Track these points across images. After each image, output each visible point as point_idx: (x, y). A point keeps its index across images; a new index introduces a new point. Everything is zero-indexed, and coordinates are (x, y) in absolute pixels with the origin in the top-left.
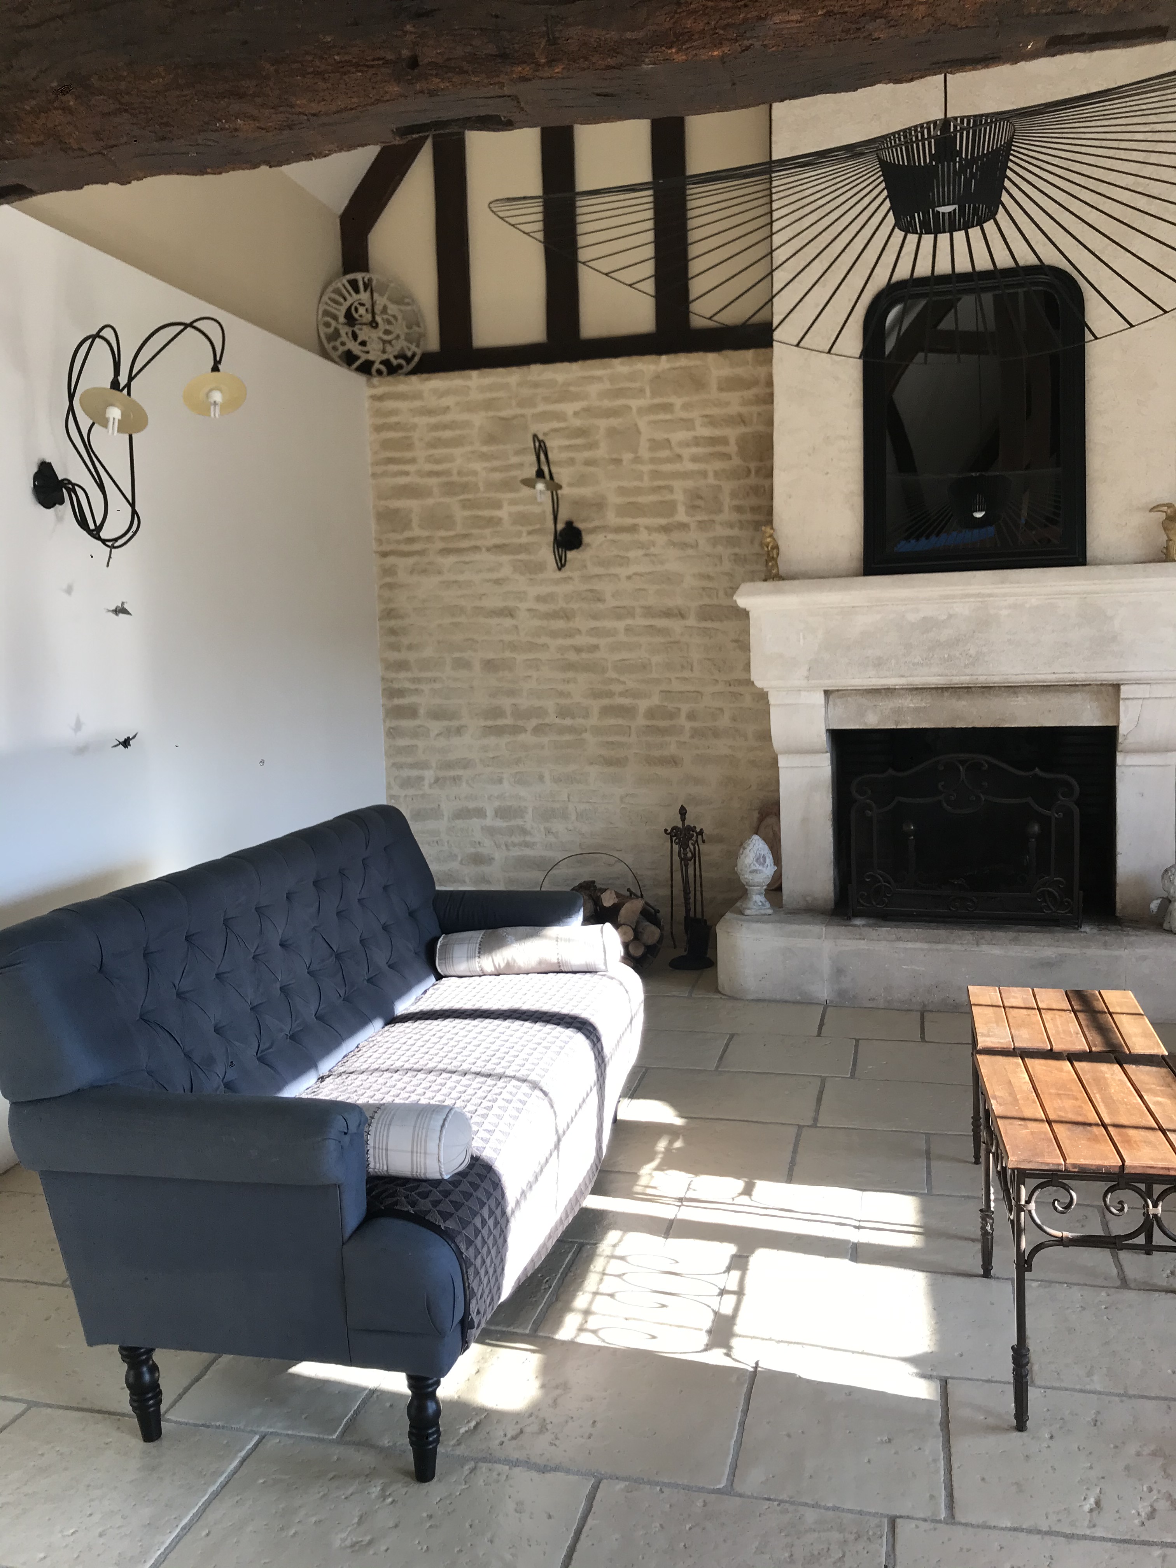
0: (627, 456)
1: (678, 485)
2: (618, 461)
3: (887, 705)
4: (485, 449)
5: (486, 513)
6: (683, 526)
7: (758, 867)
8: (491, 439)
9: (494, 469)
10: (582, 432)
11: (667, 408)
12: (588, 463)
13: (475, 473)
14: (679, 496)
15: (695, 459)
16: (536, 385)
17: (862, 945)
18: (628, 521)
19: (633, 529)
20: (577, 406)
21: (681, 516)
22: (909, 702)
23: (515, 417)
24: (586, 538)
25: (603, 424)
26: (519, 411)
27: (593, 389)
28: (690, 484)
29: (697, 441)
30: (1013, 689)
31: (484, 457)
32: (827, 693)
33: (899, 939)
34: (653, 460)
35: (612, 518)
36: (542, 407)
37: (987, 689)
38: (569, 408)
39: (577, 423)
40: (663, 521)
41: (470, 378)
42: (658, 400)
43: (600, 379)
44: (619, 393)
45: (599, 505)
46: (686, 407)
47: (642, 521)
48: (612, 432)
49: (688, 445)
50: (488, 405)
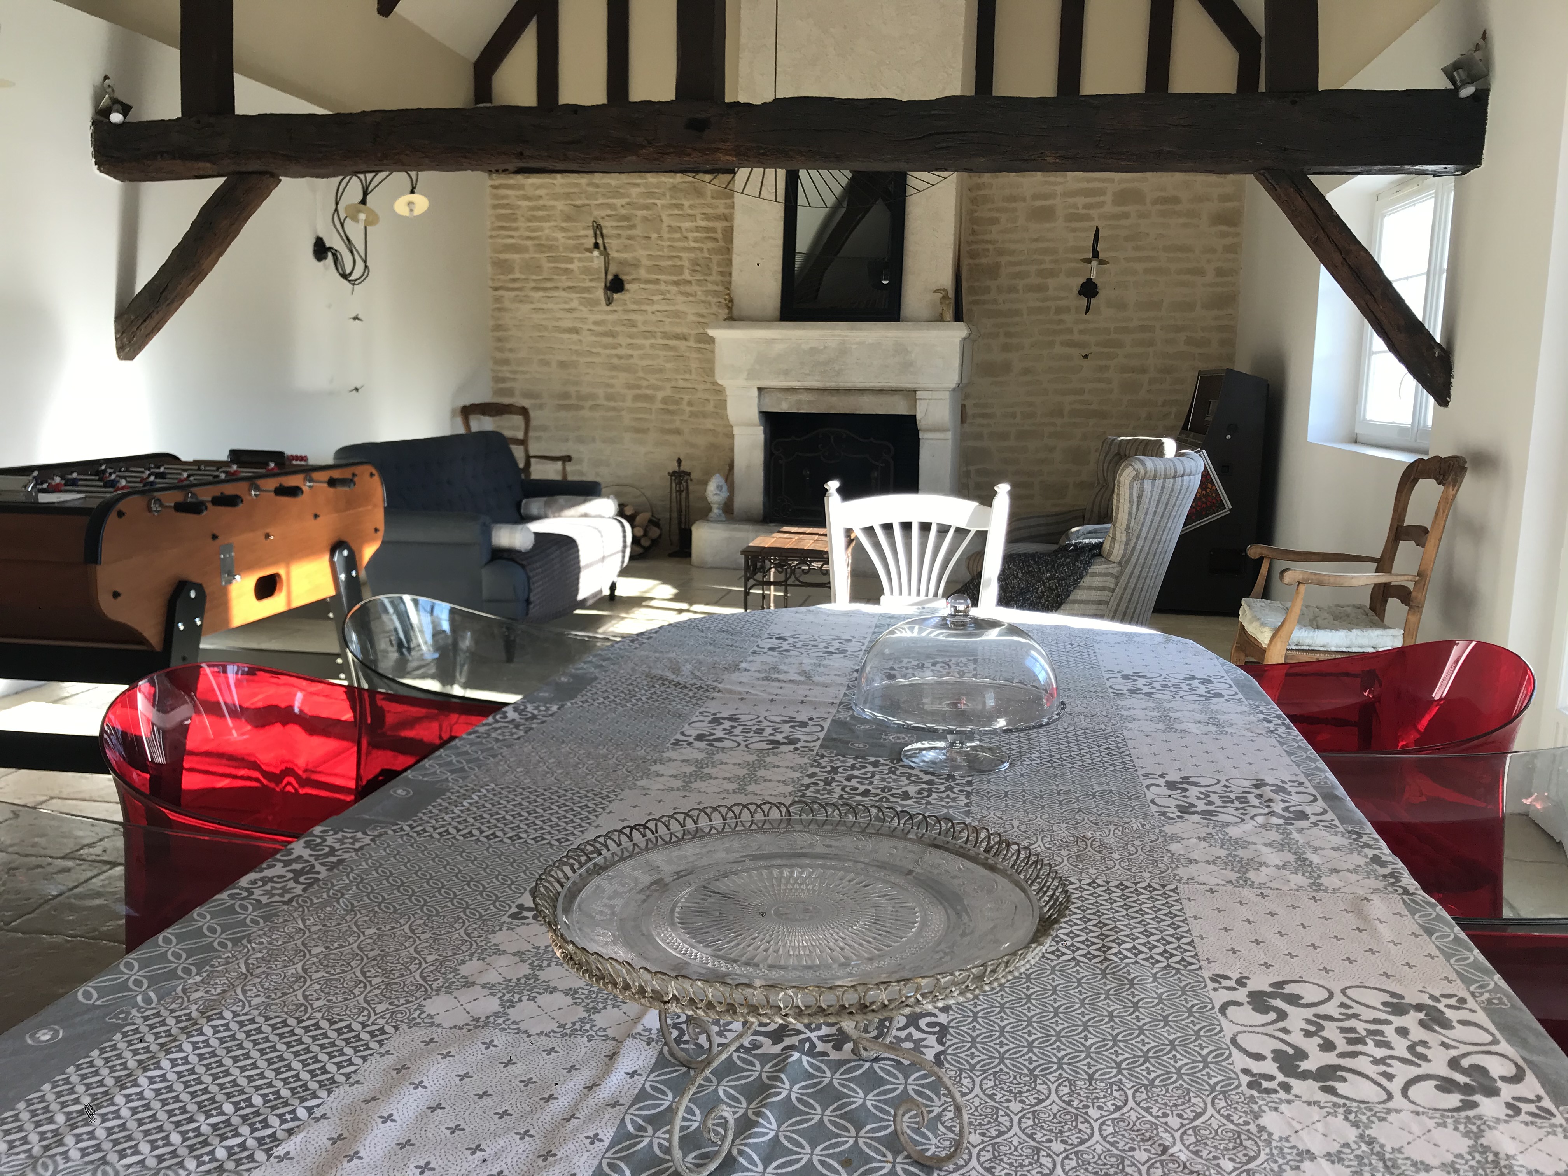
0: (654, 236)
1: (684, 255)
2: (649, 238)
3: (793, 398)
4: (564, 225)
5: (563, 266)
6: (689, 282)
8: (568, 218)
9: (569, 238)
10: (626, 218)
11: (679, 206)
12: (630, 238)
13: (556, 239)
14: (686, 263)
15: (696, 240)
16: (597, 186)
18: (653, 277)
19: (657, 282)
20: (624, 201)
21: (687, 276)
22: (805, 397)
23: (584, 205)
24: (627, 286)
25: (640, 213)
26: (587, 202)
27: (635, 191)
28: (692, 255)
29: (698, 229)
30: (862, 391)
31: (563, 229)
32: (760, 389)
34: (670, 239)
35: (643, 273)
36: (601, 201)
37: (848, 391)
38: (618, 202)
39: (623, 212)
40: (675, 278)
41: (555, 179)
42: (674, 202)
43: (638, 185)
44: (651, 195)
45: (636, 265)
46: (691, 207)
47: (663, 277)
48: (645, 219)
49: (692, 231)
50: (568, 195)
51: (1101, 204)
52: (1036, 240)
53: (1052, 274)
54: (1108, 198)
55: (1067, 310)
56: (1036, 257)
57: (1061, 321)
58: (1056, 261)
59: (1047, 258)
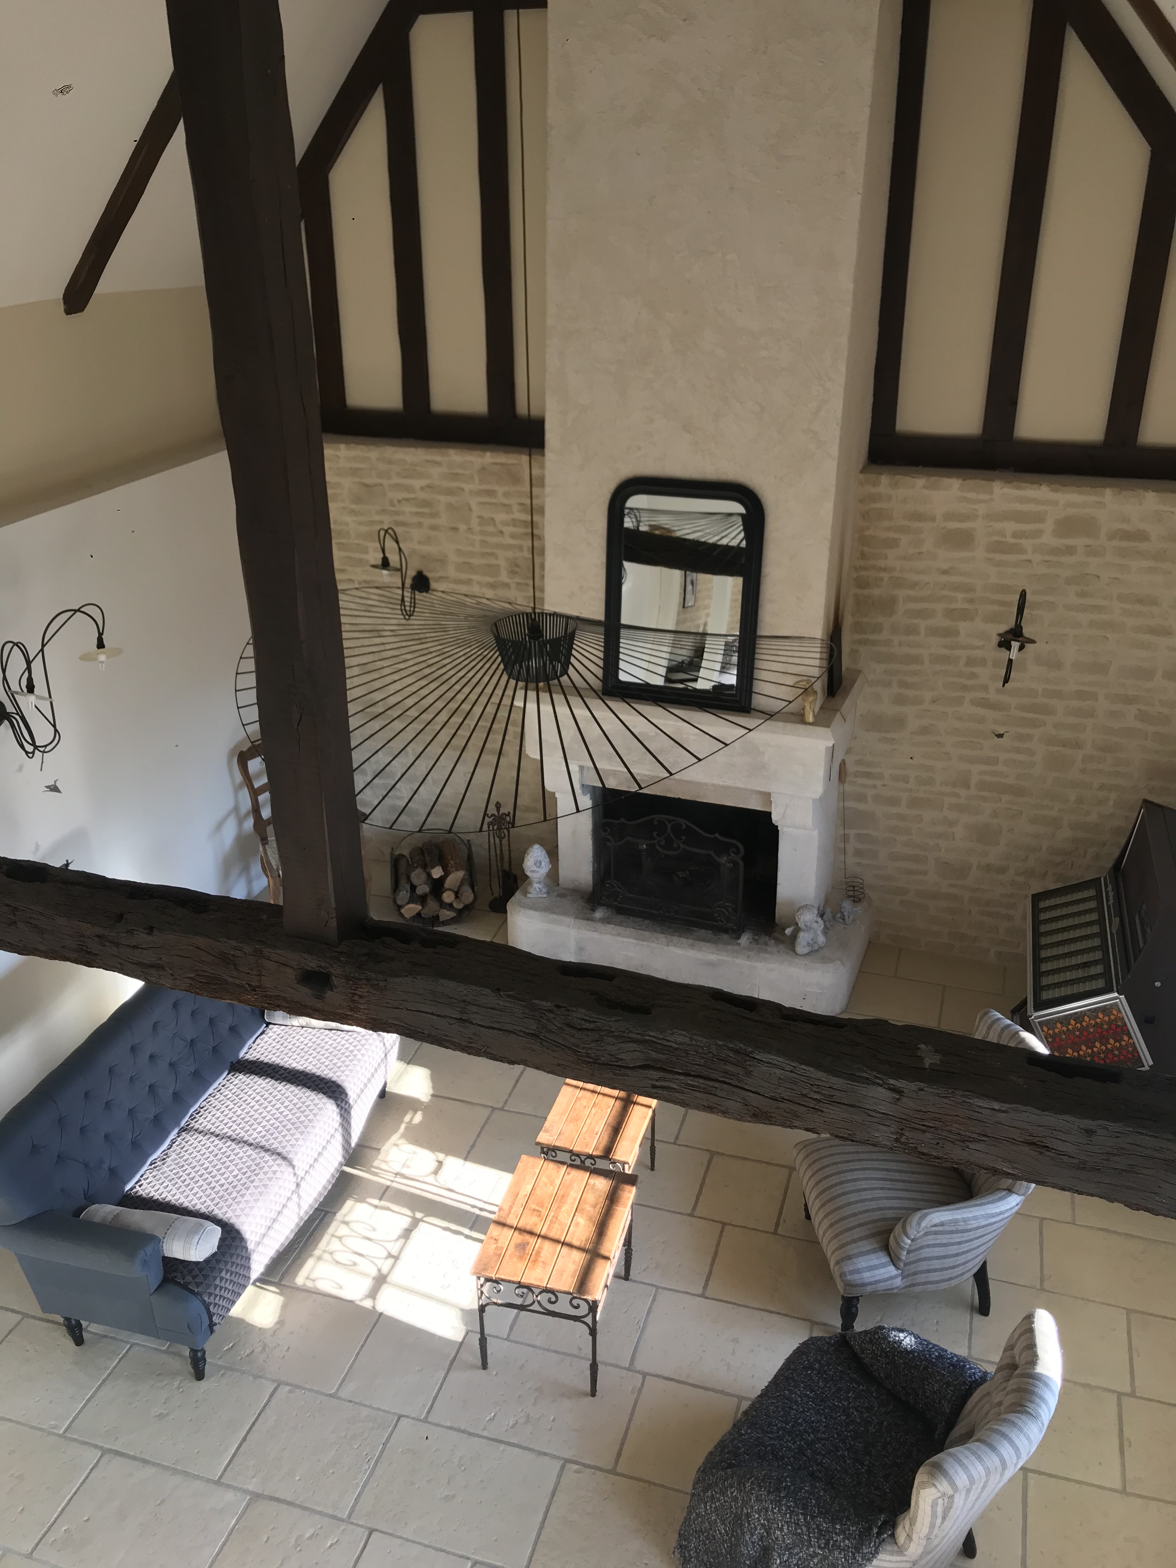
0: (463, 527)
1: (499, 552)
2: (455, 529)
4: (353, 507)
5: (357, 555)
6: (506, 586)
7: (535, 868)
8: (357, 500)
9: (361, 523)
10: (427, 504)
11: (490, 493)
12: (434, 528)
13: (347, 524)
14: (502, 563)
15: (513, 536)
16: (390, 462)
17: (596, 935)
18: (464, 576)
19: (468, 582)
20: (423, 482)
21: (504, 577)
23: (376, 485)
24: (433, 585)
25: (443, 498)
26: (378, 481)
27: (435, 471)
28: (510, 554)
29: (514, 523)
31: (353, 512)
33: (619, 935)
34: (482, 533)
35: (452, 572)
36: (396, 480)
38: (418, 483)
39: (422, 495)
40: (491, 580)
41: (339, 449)
42: (484, 487)
43: (438, 464)
44: (455, 476)
45: (442, 561)
46: (505, 494)
47: (475, 577)
48: (450, 507)
49: (507, 525)
50: (355, 472)
51: (1039, 533)
52: (945, 572)
53: (966, 615)
54: (1048, 526)
55: (983, 662)
56: (944, 593)
57: (973, 676)
58: (971, 601)
59: (960, 596)
